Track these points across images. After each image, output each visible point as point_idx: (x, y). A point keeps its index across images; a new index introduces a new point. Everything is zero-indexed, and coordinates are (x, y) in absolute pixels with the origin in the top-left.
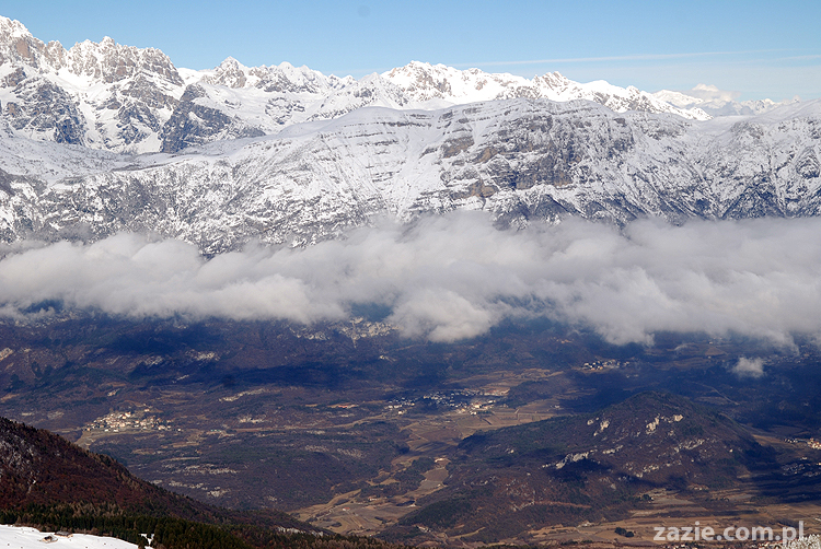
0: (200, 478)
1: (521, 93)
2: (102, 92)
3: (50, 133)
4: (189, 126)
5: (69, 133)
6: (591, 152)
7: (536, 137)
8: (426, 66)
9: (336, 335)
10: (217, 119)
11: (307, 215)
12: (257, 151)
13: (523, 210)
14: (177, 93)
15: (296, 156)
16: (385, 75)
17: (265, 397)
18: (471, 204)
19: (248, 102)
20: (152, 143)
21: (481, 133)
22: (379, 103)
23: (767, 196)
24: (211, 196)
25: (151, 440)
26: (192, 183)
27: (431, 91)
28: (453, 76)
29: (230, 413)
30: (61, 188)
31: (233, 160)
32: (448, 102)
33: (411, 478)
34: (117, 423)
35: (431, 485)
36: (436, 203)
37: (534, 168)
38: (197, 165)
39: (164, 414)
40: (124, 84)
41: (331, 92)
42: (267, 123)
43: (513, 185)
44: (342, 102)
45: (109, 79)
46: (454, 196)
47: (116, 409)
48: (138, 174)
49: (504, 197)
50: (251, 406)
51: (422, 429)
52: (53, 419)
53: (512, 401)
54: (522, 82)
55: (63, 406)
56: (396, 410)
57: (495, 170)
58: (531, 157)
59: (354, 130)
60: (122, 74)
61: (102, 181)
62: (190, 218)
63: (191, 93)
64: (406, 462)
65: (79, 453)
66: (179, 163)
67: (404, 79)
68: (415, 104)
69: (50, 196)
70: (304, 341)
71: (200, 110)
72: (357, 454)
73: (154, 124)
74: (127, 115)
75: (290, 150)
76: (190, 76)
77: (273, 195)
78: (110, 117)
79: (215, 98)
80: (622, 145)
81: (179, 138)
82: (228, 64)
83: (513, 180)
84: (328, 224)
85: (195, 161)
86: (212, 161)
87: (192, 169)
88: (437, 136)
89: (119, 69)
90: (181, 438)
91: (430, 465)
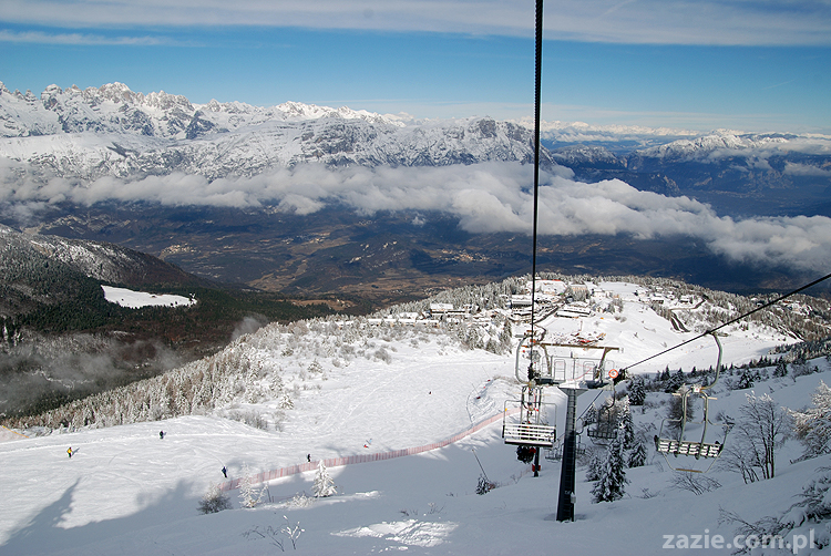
0: (210, 271)
1: (332, 115)
2: (161, 114)
3: (140, 131)
4: (197, 128)
5: (148, 131)
6: (360, 139)
7: (339, 133)
8: (294, 103)
9: (260, 212)
10: (209, 125)
11: (248, 165)
12: (226, 139)
13: (334, 162)
14: (192, 114)
15: (243, 141)
16: (277, 107)
17: (233, 238)
18: (314, 159)
19: (222, 118)
20: (182, 135)
21: (317, 131)
22: (275, 119)
23: (427, 157)
24: (208, 157)
25: (189, 256)
26: (200, 152)
27: (296, 113)
28: (305, 108)
29: (220, 245)
30: (146, 154)
31: (217, 142)
32: (303, 118)
33: (293, 269)
34: (175, 249)
35: (301, 271)
36: (299, 159)
37: (338, 145)
38: (202, 144)
39: (193, 245)
40: (170, 110)
41: (255, 112)
42: (229, 126)
43: (330, 152)
44: (260, 118)
45: (163, 108)
46: (307, 157)
47: (174, 244)
48: (177, 148)
49: (326, 157)
50: (228, 242)
51: (295, 249)
52: (149, 249)
53: (330, 238)
54: (332, 110)
55: (152, 243)
56: (287, 241)
57: (323, 146)
58: (337, 141)
59: (266, 130)
60: (169, 106)
61: (163, 151)
62: (200, 166)
63: (198, 114)
64: (291, 262)
65: (160, 261)
66: (194, 143)
67: (285, 108)
68: (290, 120)
69: (142, 158)
70: (248, 215)
71: (201, 121)
72: (271, 260)
73: (183, 127)
74: (171, 123)
75: (240, 138)
76: (197, 107)
77: (234, 157)
78: (164, 124)
79: (208, 117)
80: (372, 137)
81: (193, 133)
82: (212, 102)
83: (330, 150)
84: (257, 168)
85: (201, 142)
86: (208, 142)
87: (200, 146)
88: (299, 132)
89: (168, 104)
90: (201, 255)
91: (300, 262)
